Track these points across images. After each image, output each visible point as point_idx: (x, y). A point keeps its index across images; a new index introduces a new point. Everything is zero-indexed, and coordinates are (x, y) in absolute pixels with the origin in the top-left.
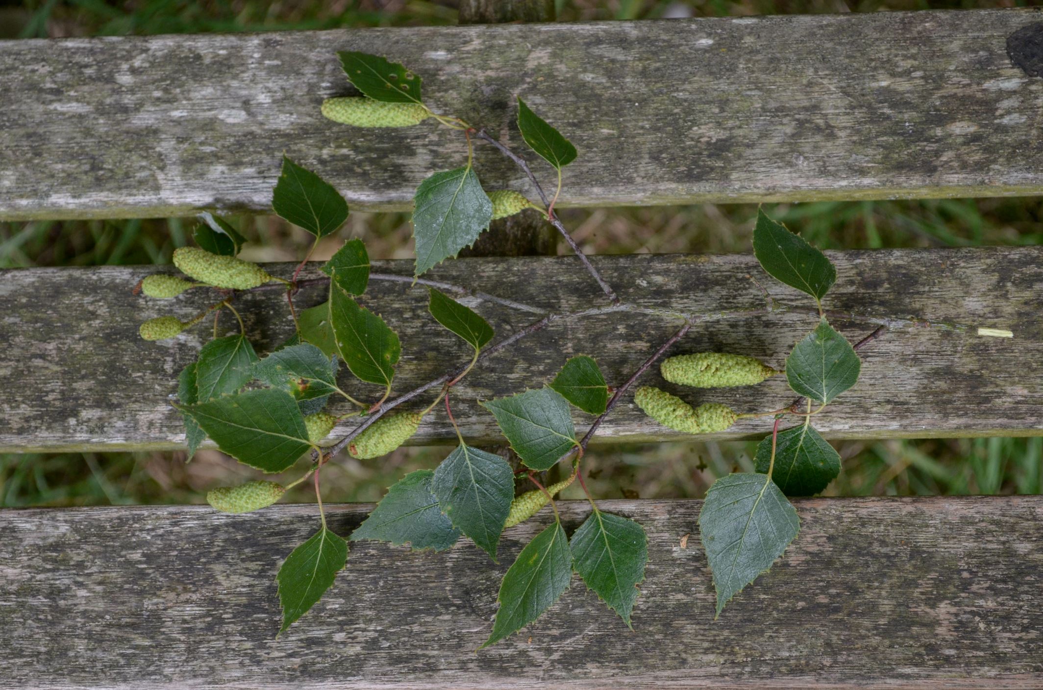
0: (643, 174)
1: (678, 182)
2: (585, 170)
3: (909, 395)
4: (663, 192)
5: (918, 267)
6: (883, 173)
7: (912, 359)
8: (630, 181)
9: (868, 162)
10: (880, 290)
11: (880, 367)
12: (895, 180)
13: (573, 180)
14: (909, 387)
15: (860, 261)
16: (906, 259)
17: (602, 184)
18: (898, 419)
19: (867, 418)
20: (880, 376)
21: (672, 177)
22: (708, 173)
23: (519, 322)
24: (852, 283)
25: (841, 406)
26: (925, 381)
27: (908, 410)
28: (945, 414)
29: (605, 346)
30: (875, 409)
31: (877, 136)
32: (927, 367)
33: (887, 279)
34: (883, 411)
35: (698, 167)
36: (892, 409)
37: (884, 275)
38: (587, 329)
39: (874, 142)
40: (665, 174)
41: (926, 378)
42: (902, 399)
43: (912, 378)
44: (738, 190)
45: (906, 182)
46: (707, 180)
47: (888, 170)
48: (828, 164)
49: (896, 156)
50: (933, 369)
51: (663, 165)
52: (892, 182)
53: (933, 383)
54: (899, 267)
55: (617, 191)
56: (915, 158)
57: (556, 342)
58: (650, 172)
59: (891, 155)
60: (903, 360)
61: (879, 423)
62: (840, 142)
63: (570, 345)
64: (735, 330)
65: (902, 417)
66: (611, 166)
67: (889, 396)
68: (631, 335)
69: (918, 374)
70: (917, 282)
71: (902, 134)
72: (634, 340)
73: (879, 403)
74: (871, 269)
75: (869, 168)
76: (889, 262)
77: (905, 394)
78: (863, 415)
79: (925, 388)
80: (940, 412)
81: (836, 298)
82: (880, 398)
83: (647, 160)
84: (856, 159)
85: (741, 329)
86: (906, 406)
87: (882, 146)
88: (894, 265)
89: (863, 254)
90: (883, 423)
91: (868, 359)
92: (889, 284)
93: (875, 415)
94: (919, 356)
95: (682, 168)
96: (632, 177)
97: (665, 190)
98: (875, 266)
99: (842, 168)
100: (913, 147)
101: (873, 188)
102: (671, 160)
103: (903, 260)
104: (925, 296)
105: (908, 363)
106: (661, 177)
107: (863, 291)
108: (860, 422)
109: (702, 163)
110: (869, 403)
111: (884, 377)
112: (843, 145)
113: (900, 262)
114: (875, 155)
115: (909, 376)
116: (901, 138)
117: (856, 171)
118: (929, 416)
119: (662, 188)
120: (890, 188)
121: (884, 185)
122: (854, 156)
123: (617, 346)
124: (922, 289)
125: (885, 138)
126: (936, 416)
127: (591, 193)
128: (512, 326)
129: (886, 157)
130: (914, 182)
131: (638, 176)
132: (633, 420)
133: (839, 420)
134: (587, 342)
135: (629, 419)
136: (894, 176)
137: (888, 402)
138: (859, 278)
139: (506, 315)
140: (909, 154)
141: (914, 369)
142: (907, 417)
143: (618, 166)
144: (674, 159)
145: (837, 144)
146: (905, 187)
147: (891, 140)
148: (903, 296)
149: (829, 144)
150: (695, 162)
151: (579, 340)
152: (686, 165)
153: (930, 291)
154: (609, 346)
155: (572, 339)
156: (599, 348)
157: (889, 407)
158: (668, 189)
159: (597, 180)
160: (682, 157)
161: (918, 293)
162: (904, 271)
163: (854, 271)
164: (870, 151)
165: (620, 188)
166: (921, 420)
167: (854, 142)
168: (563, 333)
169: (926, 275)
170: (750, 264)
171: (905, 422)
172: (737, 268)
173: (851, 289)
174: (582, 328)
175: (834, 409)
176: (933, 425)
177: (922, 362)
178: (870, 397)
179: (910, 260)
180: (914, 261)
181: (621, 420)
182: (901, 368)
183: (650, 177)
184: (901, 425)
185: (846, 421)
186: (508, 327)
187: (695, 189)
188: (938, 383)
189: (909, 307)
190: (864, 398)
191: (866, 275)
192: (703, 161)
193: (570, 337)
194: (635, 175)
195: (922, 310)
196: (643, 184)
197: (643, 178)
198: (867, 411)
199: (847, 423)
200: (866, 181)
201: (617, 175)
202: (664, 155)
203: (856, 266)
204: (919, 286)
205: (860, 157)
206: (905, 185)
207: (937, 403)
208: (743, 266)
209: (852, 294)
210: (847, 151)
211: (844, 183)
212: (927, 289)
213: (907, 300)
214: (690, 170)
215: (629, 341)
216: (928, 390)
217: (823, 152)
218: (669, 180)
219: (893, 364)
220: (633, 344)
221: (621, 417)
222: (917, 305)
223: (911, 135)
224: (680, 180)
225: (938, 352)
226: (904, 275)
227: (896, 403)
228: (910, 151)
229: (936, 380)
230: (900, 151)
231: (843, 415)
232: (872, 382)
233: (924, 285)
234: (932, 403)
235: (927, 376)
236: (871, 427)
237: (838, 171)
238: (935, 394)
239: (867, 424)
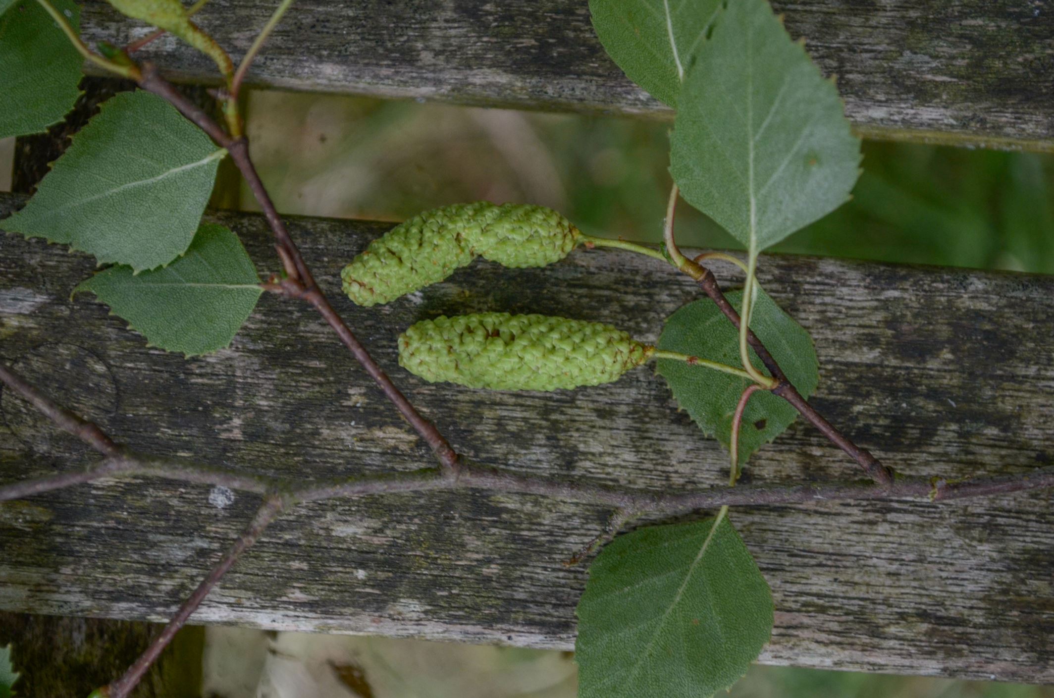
0: (436, 44)
1: (513, 72)
2: (308, 20)
3: (968, 603)
4: (478, 90)
5: (1018, 321)
6: (966, 99)
7: (984, 526)
8: (407, 57)
9: (935, 71)
10: (933, 364)
11: (914, 537)
12: (991, 118)
13: (279, 41)
14: (970, 587)
15: (896, 294)
16: (994, 298)
17: (343, 59)
18: (940, 655)
19: (875, 647)
20: (911, 556)
21: (501, 58)
22: (583, 58)
23: (125, 357)
24: (872, 341)
25: (821, 617)
26: (1008, 578)
27: (964, 638)
28: (1041, 653)
29: (316, 433)
30: (893, 630)
31: (963, 15)
32: (1015, 546)
33: (949, 341)
34: (909, 635)
35: (563, 41)
36: (930, 634)
37: (944, 331)
38: (280, 391)
39: (955, 27)
40: (486, 50)
41: (1009, 569)
42: (953, 613)
43: (980, 567)
44: (646, 104)
45: (1013, 125)
46: (579, 75)
47: (977, 95)
48: (848, 66)
49: (998, 64)
50: (1025, 551)
51: (483, 28)
52: (983, 121)
53: (1023, 582)
54: (978, 315)
55: (376, 76)
56: (1038, 74)
57: (207, 410)
58: (454, 42)
59: (987, 62)
60: (964, 527)
61: (898, 661)
62: (881, 19)
63: (237, 422)
64: (607, 423)
65: (949, 654)
66: (367, 17)
67: (926, 603)
68: (376, 412)
69: (993, 560)
70: (1012, 353)
71: (1018, 17)
72: (381, 425)
73: (902, 616)
74: (916, 316)
75: (937, 85)
76: (958, 303)
77: (960, 602)
78: (865, 639)
79: (1005, 592)
80: (1032, 649)
81: (835, 372)
82: (908, 606)
83: (449, 14)
84: (910, 63)
85: (621, 423)
86: (959, 630)
87: (971, 40)
88: (968, 310)
89: (904, 278)
90: (907, 662)
91: (890, 516)
92: (953, 352)
93: (892, 643)
94: (1000, 520)
95: (528, 42)
96: (411, 50)
97: (483, 86)
98: (928, 310)
99: (878, 78)
100: (1037, 48)
101: (940, 130)
102: (503, 18)
103: (987, 300)
104: (1027, 386)
105: (976, 533)
106: (477, 57)
107: (894, 362)
108: (857, 655)
109: (571, 35)
110: (881, 615)
111: (921, 560)
112: (886, 27)
113: (983, 306)
114: (953, 58)
115: (973, 561)
116: (1015, 26)
117: (908, 90)
118: (1007, 655)
119: (478, 80)
120: (976, 133)
121: (965, 126)
122: (907, 54)
123: (344, 434)
124: (1021, 370)
125: (979, 22)
126: (1022, 658)
127: (317, 75)
128: (109, 367)
129: (977, 64)
130: (1030, 128)
131: (426, 48)
132: (363, 608)
133: (814, 646)
134: (276, 419)
135: (353, 604)
136: (988, 110)
137: (923, 616)
138: (890, 332)
139: (98, 338)
140: (1026, 64)
141: (985, 547)
142: (960, 653)
143: (383, 20)
144: (511, 18)
145: (873, 22)
146: (1008, 135)
147: (992, 26)
148: (980, 381)
149: (858, 21)
150: (555, 30)
151: (259, 411)
152: (536, 36)
153: (1038, 378)
154: (325, 432)
155: (244, 409)
156: (301, 436)
157: (924, 627)
158: (490, 84)
159: (331, 48)
160: (530, 15)
161: (1013, 378)
162: (988, 327)
163: (880, 316)
164: (944, 48)
165: (384, 72)
166: (988, 661)
167: (912, 23)
168: (223, 393)
169: (1033, 340)
170: (656, 277)
171: (955, 663)
172: (626, 283)
173: (869, 356)
174: (268, 385)
175: (806, 621)
176: (1014, 674)
177: (1005, 533)
178: (886, 602)
179: (1004, 302)
180: (1011, 306)
181: (335, 603)
182: (957, 542)
183: (453, 53)
184: (945, 670)
185: (829, 649)
186: (100, 368)
187: (550, 90)
188: (1034, 583)
189: (991, 409)
190: (873, 601)
191: (905, 327)
192: (575, 29)
193: (239, 403)
194: (420, 45)
195: (1018, 416)
196: (435, 69)
197: (437, 54)
198: (876, 632)
199: (829, 655)
200: (928, 114)
201: (380, 42)
202: (488, 7)
203: (885, 305)
204: (1016, 362)
205: (920, 57)
206: (1009, 130)
207: (1027, 628)
208: (639, 278)
209: (869, 366)
210: (893, 42)
211: (879, 113)
212: (1032, 370)
213: (988, 393)
214: (544, 46)
215: (370, 426)
216: (1012, 596)
217: (842, 37)
218: (495, 64)
219: (941, 532)
220: (379, 434)
221: (336, 597)
222: (1008, 407)
223: (1035, 21)
224: (518, 68)
225: (1042, 515)
226: (987, 334)
227: (940, 620)
228: (1030, 56)
229: (1032, 576)
230: (1009, 54)
231: (823, 637)
232: (894, 567)
233: (1027, 361)
234: (1015, 626)
235: (1014, 565)
236: (881, 667)
237: (868, 84)
238: (1026, 608)
239: (872, 659)
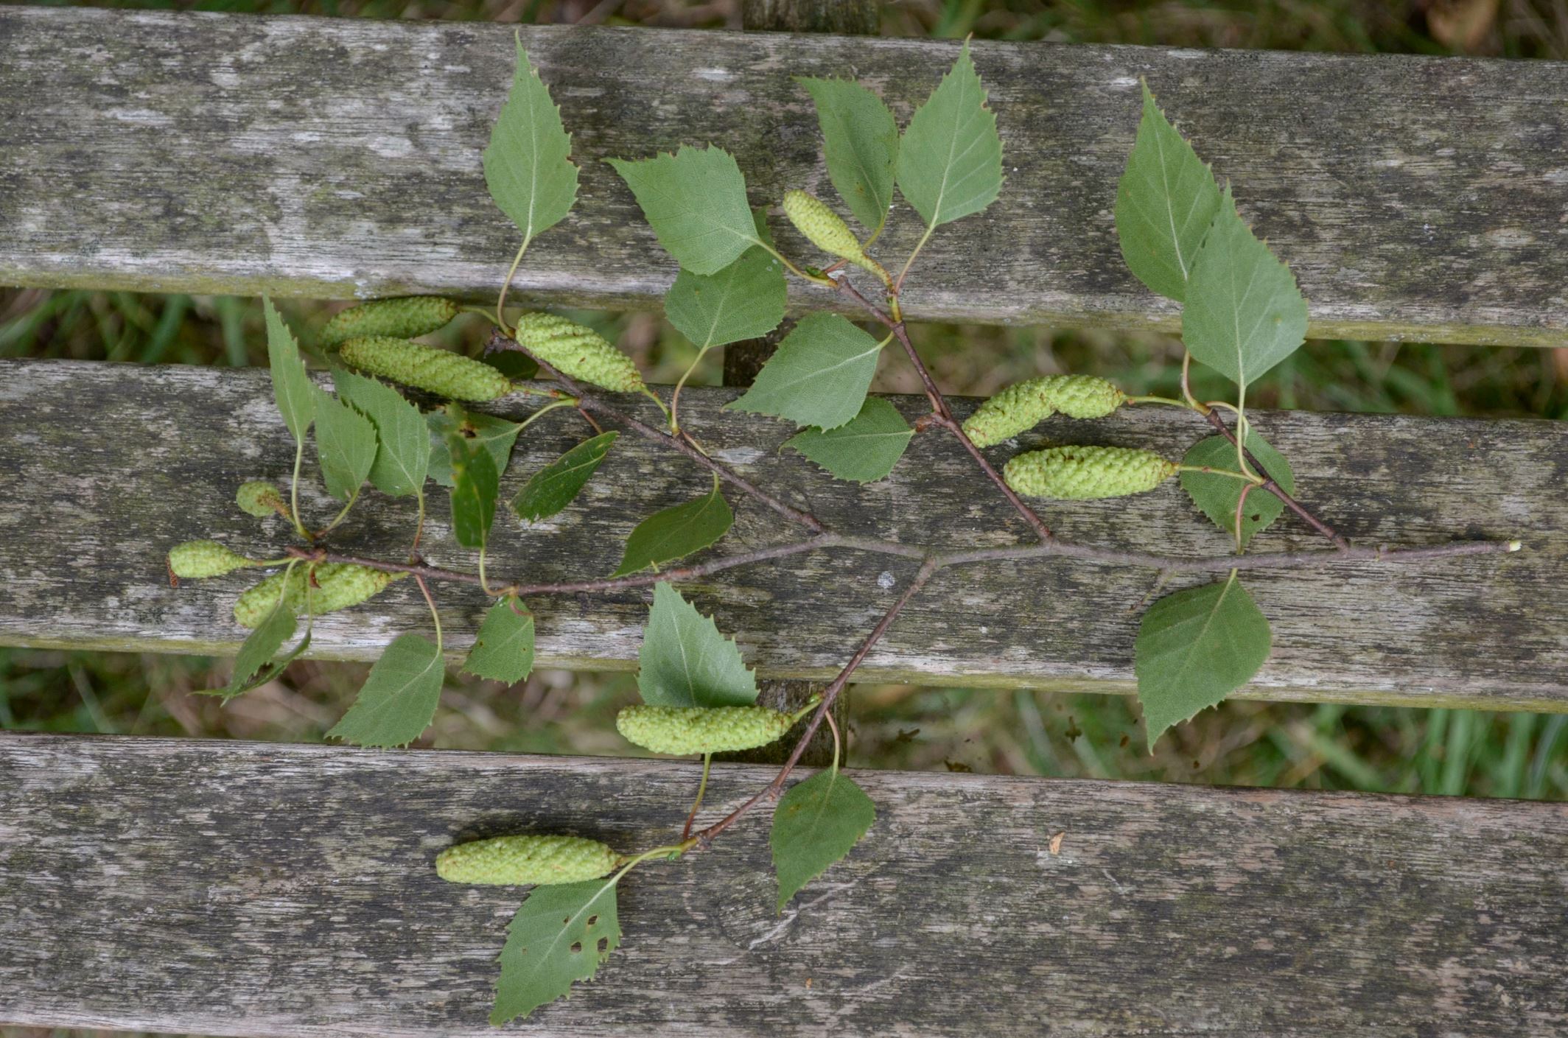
0: (1019, 276)
1: (1073, 292)
2: (931, 264)
3: (1410, 638)
4: (1048, 306)
5: (1433, 445)
6: (1386, 298)
7: (1418, 585)
8: (999, 285)
9: (1364, 280)
10: (1374, 476)
11: (1368, 594)
12: (1404, 311)
13: (912, 278)
14: (1411, 627)
15: (1346, 430)
16: (1415, 431)
17: (956, 288)
18: (1393, 674)
19: (1345, 670)
20: (1368, 607)
21: (1064, 283)
22: (1119, 281)
23: (817, 490)
24: (1331, 462)
25: (1307, 650)
26: (1437, 620)
27: (1408, 662)
28: (1464, 671)
29: (948, 536)
30: (1357, 658)
31: (1380, 242)
32: (1440, 598)
33: (1385, 460)
34: (1369, 661)
35: (1105, 271)
36: (1385, 660)
37: (1381, 454)
38: (922, 509)
39: (1375, 250)
40: (1053, 278)
41: (1438, 614)
42: (1399, 645)
43: (1417, 613)
44: (1164, 311)
45: (1420, 314)
46: (1117, 293)
47: (1394, 295)
48: (1302, 279)
49: (1407, 274)
50: (1448, 602)
51: (1051, 264)
52: (1398, 312)
53: (1448, 622)
54: (1404, 442)
55: (979, 299)
56: (1435, 280)
57: (873, 525)
58: (1031, 274)
59: (1400, 272)
60: (1404, 585)
61: (1363, 679)
62: (1323, 247)
63: (894, 530)
64: (1149, 523)
65: (1399, 673)
66: (971, 260)
67: (1380, 639)
68: (989, 521)
69: (1426, 608)
70: (1430, 467)
71: (1418, 242)
72: (993, 530)
73: (1364, 648)
74: (1360, 444)
75: (1365, 289)
76: (1390, 435)
77: (1404, 638)
78: (1339, 665)
79: (1435, 630)
80: (1457, 668)
81: (1306, 484)
82: (1367, 641)
83: (1027, 256)
84: (1346, 275)
85: (1159, 523)
86: (1405, 656)
87: (1387, 259)
88: (1397, 440)
89: (1350, 419)
90: (1369, 680)
91: (1351, 581)
92: (1388, 467)
93: (1357, 667)
94: (1429, 581)
95: (1081, 272)
96: (1002, 281)
97: (1052, 303)
98: (1368, 440)
99: (1324, 286)
100: (1433, 261)
101: (1369, 321)
102: (1064, 257)
103: (1410, 432)
104: (1441, 489)
105: (1412, 590)
106: (1047, 283)
107: (1347, 476)
108: (1334, 676)
109: (1110, 266)
110: (1349, 647)
111: (1375, 609)
112: (1327, 252)
113: (1406, 436)
114: (1375, 271)
115: (1411, 609)
116: (1417, 248)
117: (1345, 293)
118: (1440, 673)
119: (1048, 299)
120: (1395, 322)
121: (1387, 317)
122: (1343, 270)
123: (967, 537)
124: (1437, 479)
125: (1392, 246)
126: (1451, 674)
127: (938, 301)
128: (806, 497)
129: (1392, 274)
130: (1432, 316)
131: (1012, 279)
132: (987, 652)
133: (1302, 670)
134: (921, 528)
135: (979, 650)
136: (1402, 305)
137: (1379, 647)
138: (1343, 456)
139: (798, 478)
140: (1426, 273)
141: (1420, 599)
142: (1406, 672)
143: (982, 262)
144: (1069, 257)
145: (1318, 249)
146: (1417, 323)
147: (1400, 249)
148: (1408, 487)
149: (1306, 249)
150: (1100, 263)
151: (909, 524)
152: (1086, 268)
153: (1449, 483)
154: (955, 535)
155: (898, 522)
156: (938, 539)
157: (1380, 655)
158: (1056, 301)
159: (948, 281)
160: (1082, 254)
161: (1432, 484)
162: (1411, 450)
163: (1336, 445)
164: (1368, 264)
165: (984, 296)
166: (1427, 678)
167: (1345, 249)
168: (884, 512)
169: (1444, 458)
170: (1177, 424)
171: (1404, 680)
172: (1157, 429)
173: (1329, 472)
174: (914, 506)
175: (1296, 653)
176: (1446, 686)
177: (1433, 589)
178: (1351, 639)
179: (1421, 433)
180: (1427, 435)
181: (967, 650)
182: (1400, 596)
183: (1030, 282)
184: (1396, 685)
185: (1314, 672)
186: (800, 498)
187: (1098, 304)
188: (1456, 623)
189: (1417, 505)
190: (1343, 639)
191: (1353, 452)
192: (1114, 262)
193: (895, 518)
194: (1007, 277)
195: (1437, 510)
196: (1018, 292)
197: (1019, 282)
198: (1345, 659)
199: (1313, 676)
200: (1360, 309)
201: (980, 276)
202: (1053, 250)
203: (1339, 438)
204: (1433, 473)
205: (1352, 272)
206: (1418, 318)
207: (1453, 655)
208: (1166, 426)
209: (1330, 479)
210: (1333, 262)
211: (1326, 310)
212: (1445, 478)
213: (1414, 494)
214: (1092, 275)
215: (985, 530)
216: (1441, 632)
217: (1297, 260)
218: (1059, 288)
219: (1388, 590)
220: (991, 535)
221: (967, 646)
222: (1429, 503)
223: (1431, 244)
224: (1075, 289)
225: (1458, 576)
226: (1412, 455)
227: (1391, 650)
228: (1428, 268)
229: (1453, 618)
230: (1414, 267)
231: (1309, 664)
232: (1356, 615)
233: (1440, 472)
234: (1445, 653)
235: (1440, 611)
236: (1351, 685)
237: (1317, 290)
238: (1451, 640)
239: (1345, 679)
